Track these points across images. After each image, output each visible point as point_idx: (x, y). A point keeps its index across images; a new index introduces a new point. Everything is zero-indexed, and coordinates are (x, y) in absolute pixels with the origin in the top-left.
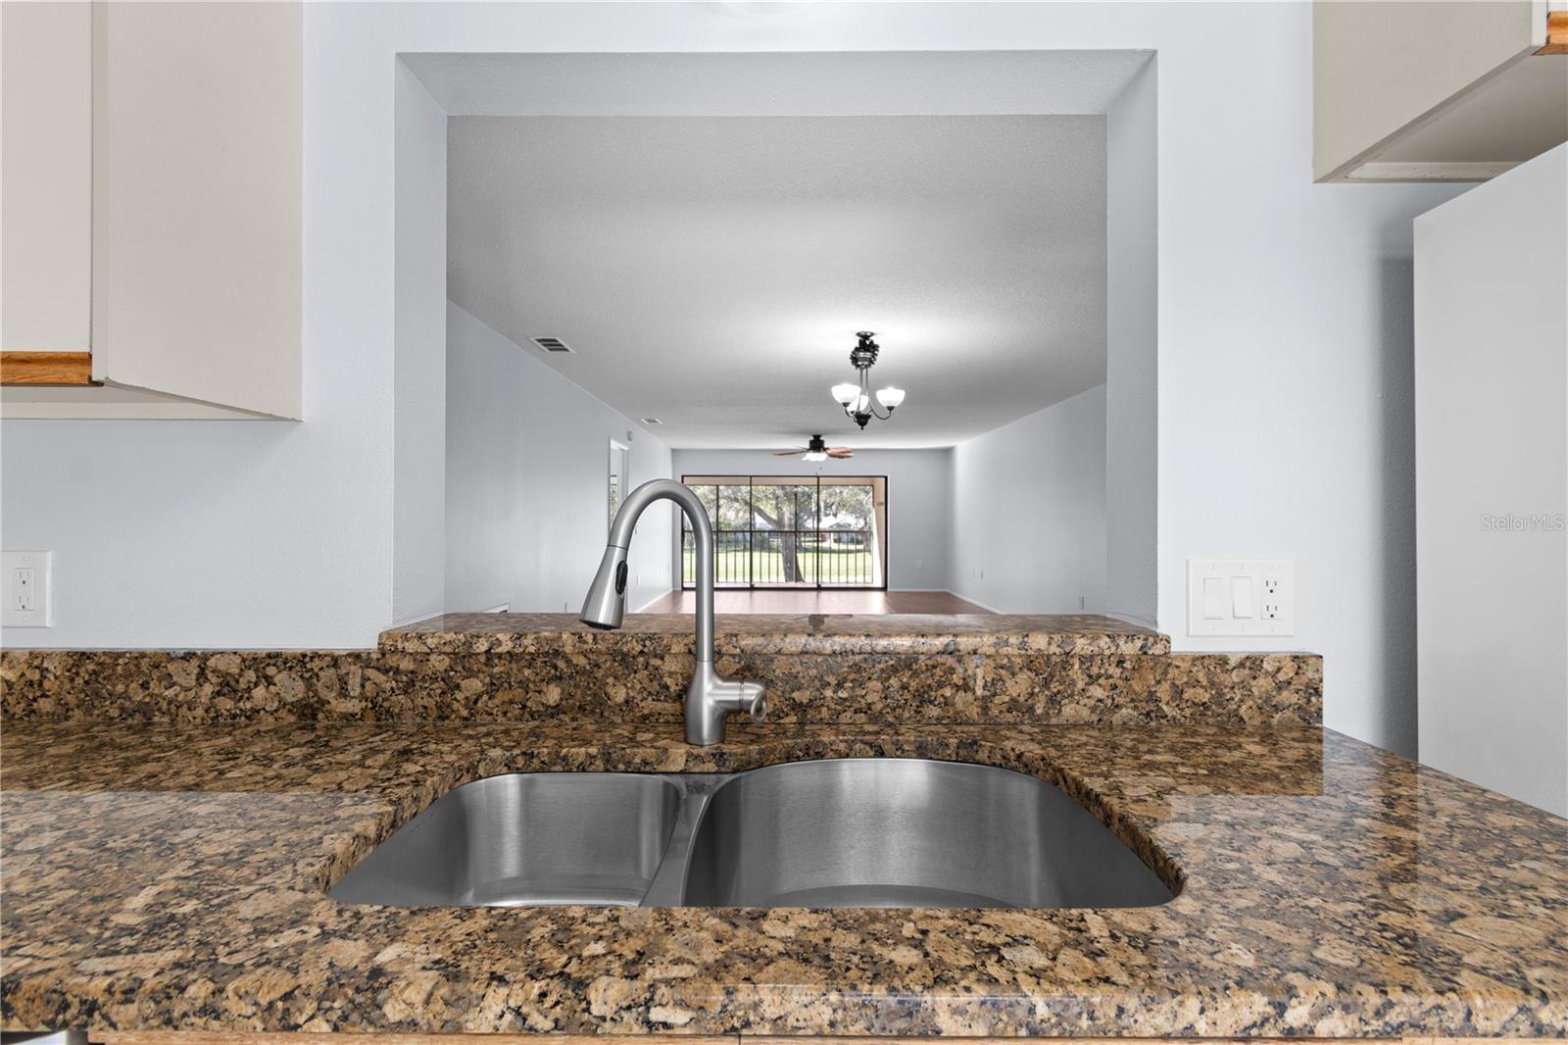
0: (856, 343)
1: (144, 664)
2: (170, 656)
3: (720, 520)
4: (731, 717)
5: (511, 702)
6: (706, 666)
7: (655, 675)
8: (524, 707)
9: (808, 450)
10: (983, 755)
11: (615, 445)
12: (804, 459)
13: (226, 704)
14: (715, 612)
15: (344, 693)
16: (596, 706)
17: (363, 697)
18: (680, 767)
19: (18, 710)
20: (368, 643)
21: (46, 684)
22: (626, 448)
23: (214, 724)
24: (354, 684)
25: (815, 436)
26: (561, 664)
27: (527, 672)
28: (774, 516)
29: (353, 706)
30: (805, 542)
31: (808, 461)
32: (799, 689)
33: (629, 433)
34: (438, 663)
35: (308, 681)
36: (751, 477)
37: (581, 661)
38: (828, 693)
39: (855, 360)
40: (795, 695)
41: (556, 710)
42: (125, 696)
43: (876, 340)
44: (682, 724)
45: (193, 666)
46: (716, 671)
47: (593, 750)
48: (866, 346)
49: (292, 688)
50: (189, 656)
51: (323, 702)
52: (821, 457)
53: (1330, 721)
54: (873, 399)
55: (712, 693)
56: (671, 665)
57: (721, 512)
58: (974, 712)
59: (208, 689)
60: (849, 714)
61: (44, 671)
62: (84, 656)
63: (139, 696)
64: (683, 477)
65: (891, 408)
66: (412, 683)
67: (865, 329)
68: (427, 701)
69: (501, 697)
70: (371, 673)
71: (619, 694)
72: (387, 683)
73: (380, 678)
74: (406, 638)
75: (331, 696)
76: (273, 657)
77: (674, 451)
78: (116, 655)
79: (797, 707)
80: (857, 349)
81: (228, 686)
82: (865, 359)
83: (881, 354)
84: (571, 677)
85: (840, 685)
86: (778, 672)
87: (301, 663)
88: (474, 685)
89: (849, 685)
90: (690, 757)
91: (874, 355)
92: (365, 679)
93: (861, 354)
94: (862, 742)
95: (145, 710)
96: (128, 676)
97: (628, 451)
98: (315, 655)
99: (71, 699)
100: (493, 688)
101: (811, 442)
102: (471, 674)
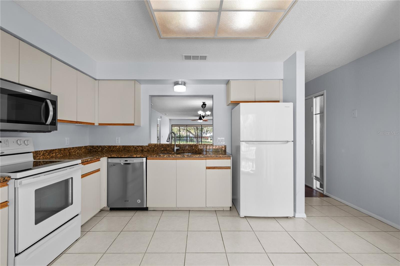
0: (202, 104)
1: (129, 147)
2: (131, 146)
3: (181, 134)
4: (177, 150)
6: (175, 146)
7: (171, 147)
9: (198, 120)
10: (197, 153)
11: (158, 119)
12: (198, 121)
16: (166, 150)
17: (147, 149)
19: (118, 150)
20: (147, 145)
21: (121, 148)
22: (160, 120)
23: (135, 151)
24: (146, 148)
25: (200, 117)
27: (160, 147)
28: (194, 133)
29: (146, 150)
30: (203, 140)
31: (198, 122)
33: (161, 117)
34: (153, 146)
35: (142, 148)
36: (187, 125)
37: (165, 146)
38: (185, 149)
39: (202, 107)
41: (163, 150)
42: (127, 149)
43: (206, 103)
44: (174, 151)
45: (133, 147)
46: (176, 146)
48: (204, 104)
51: (143, 150)
52: (201, 121)
53: (227, 151)
54: (205, 114)
55: (176, 148)
56: (172, 146)
57: (181, 133)
58: (197, 150)
59: (134, 149)
61: (120, 147)
62: (123, 146)
63: (128, 149)
64: (172, 125)
65: (208, 115)
66: (151, 148)
67: (204, 101)
68: (152, 150)
69: (158, 149)
70: (147, 147)
71: (168, 149)
72: (149, 148)
74: (150, 144)
76: (139, 146)
77: (170, 119)
78: (126, 146)
80: (202, 105)
81: (135, 148)
82: (204, 107)
83: (207, 106)
86: (181, 147)
87: (142, 146)
90: (174, 153)
91: (205, 106)
93: (203, 106)
95: (129, 150)
96: (127, 147)
97: (161, 121)
99: (122, 149)
101: (199, 118)
102: (156, 147)
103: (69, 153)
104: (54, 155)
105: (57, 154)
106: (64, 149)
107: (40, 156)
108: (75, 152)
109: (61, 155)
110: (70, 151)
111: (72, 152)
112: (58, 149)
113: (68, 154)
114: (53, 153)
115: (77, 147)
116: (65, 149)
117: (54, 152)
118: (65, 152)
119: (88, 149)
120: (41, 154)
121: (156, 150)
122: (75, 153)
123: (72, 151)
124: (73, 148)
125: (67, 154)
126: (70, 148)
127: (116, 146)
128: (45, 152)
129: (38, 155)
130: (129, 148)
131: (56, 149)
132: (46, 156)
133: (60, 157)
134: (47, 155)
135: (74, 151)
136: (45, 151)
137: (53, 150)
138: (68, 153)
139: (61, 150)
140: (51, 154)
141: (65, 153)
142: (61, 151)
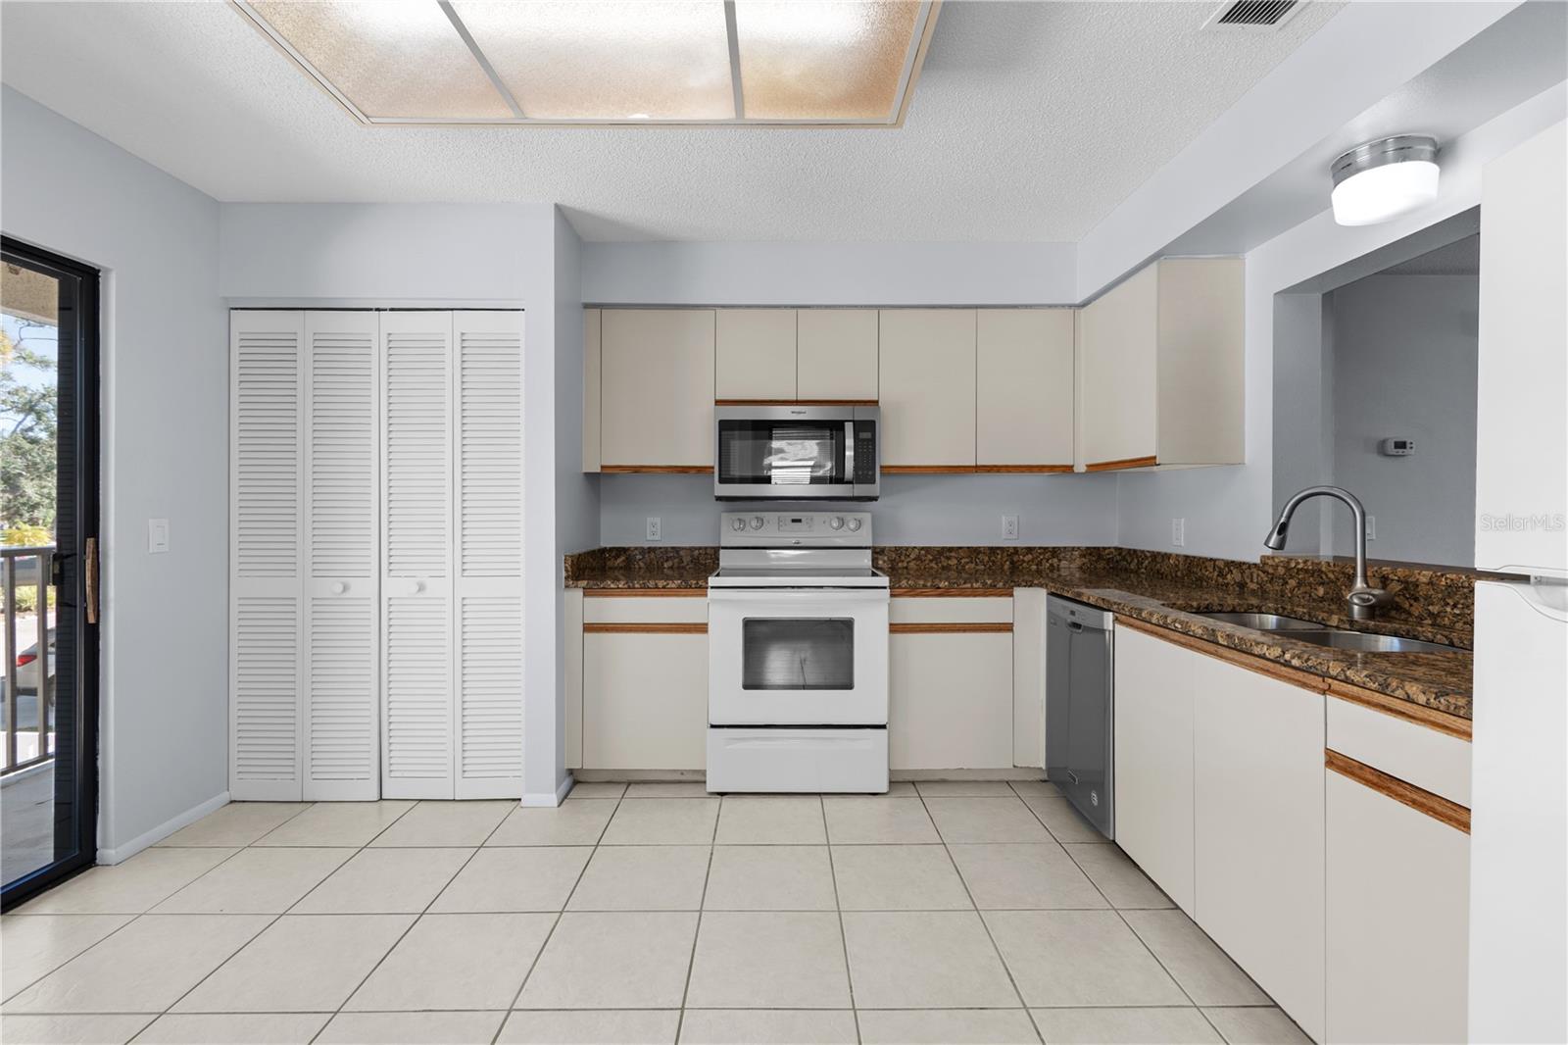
2: (1207, 560)
5: (1306, 593)
8: (1310, 596)
13: (1220, 580)
14: (1367, 557)
15: (1252, 581)
17: (1257, 583)
18: (1335, 625)
21: (1179, 566)
23: (1218, 586)
24: (1255, 577)
26: (1324, 577)
27: (1311, 579)
29: (1254, 586)
32: (1432, 604)
34: (1281, 571)
35: (1242, 574)
37: (1331, 576)
38: (1449, 609)
40: (1430, 608)
41: (1322, 599)
47: (1305, 610)
49: (1236, 576)
50: (1211, 559)
59: (1216, 573)
60: (1461, 624)
66: (1272, 579)
68: (1277, 588)
69: (1302, 589)
70: (1260, 573)
72: (1265, 577)
73: (1262, 575)
74: (1268, 558)
75: (1248, 581)
76: (1233, 563)
79: (1431, 614)
81: (1221, 572)
84: (1328, 584)
85: (1455, 606)
86: (1421, 593)
88: (1292, 583)
89: (1460, 606)
92: (1258, 575)
94: (1442, 635)
95: (1201, 580)
98: (1244, 563)
99: (1185, 573)
100: (1299, 585)
102: (1292, 577)
103: (1011, 563)
104: (954, 562)
105: (963, 561)
106: (991, 548)
107: (909, 559)
108: (1039, 563)
109: (977, 564)
110: (1015, 559)
111: (1024, 561)
112: (968, 548)
113: (1006, 567)
114: (948, 558)
115: (1047, 548)
116: (993, 550)
117: (953, 554)
118: (993, 558)
119: (1108, 561)
120: (912, 556)
121: (1292, 591)
122: (1037, 565)
123: (1026, 559)
124: (1030, 550)
125: (1003, 565)
126: (1015, 548)
127: (1167, 556)
128: (923, 552)
129: (903, 558)
130: (1203, 571)
131: (960, 548)
132: (927, 562)
133: (974, 571)
134: (931, 561)
135: (1032, 560)
136: (923, 548)
137: (951, 549)
138: (1008, 563)
139: (980, 552)
140: (943, 559)
141: (993, 562)
142: (978, 554)
